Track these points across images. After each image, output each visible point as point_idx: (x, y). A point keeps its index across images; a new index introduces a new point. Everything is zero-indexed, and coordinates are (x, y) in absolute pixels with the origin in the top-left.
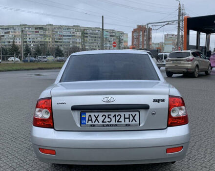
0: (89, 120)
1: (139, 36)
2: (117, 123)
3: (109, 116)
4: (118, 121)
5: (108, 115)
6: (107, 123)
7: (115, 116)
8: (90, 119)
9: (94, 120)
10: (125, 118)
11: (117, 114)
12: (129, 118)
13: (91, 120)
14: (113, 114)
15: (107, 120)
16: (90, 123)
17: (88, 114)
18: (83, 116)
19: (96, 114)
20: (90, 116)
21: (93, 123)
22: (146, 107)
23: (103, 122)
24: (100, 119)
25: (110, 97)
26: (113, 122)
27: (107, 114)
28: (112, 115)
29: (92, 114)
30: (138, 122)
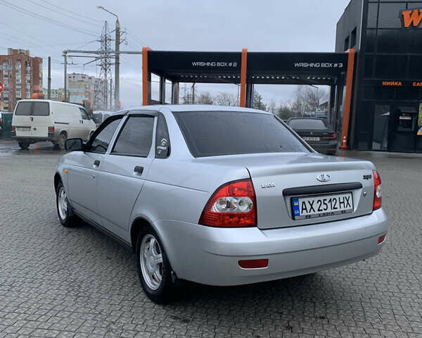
0: (303, 209)
1: (15, 71)
2: (333, 210)
3: (325, 202)
4: (334, 208)
5: (324, 200)
6: (324, 212)
7: (331, 200)
8: (304, 207)
9: (308, 209)
10: (340, 203)
11: (332, 197)
12: (343, 202)
13: (306, 209)
14: (328, 198)
15: (323, 207)
16: (305, 213)
17: (301, 201)
18: (295, 204)
19: (311, 200)
20: (304, 203)
21: (308, 214)
22: (359, 186)
23: (319, 210)
24: (316, 206)
25: (325, 174)
26: (329, 210)
27: (322, 198)
28: (328, 201)
29: (306, 200)
30: (352, 207)
